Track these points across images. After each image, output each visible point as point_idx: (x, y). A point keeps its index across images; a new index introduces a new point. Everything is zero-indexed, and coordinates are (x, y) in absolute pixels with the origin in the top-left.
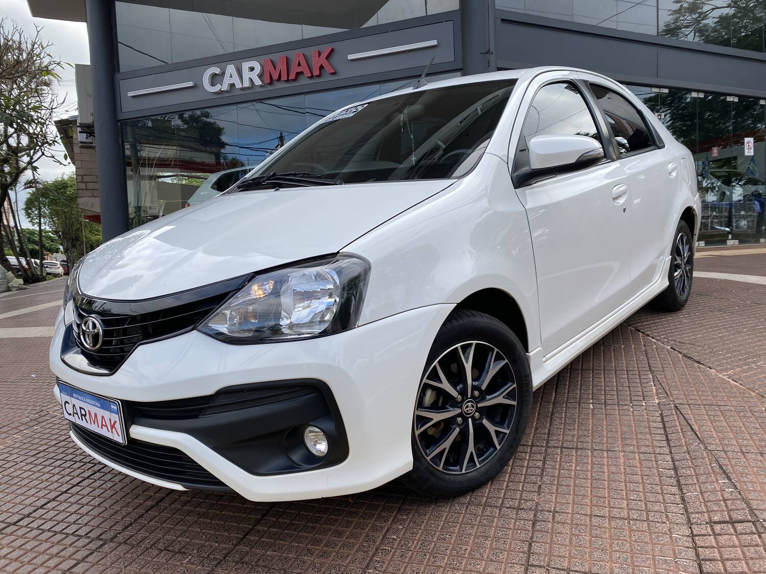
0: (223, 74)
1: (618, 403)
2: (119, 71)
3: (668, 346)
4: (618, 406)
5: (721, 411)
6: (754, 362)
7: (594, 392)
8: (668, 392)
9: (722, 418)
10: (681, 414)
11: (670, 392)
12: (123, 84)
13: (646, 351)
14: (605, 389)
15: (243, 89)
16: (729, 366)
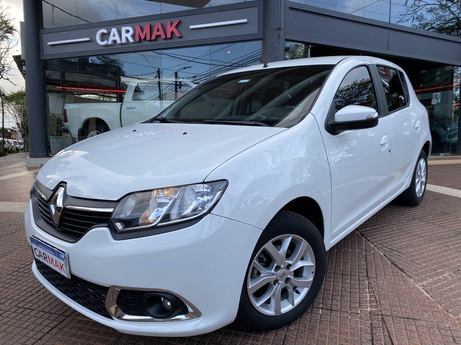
0: (109, 34)
1: (341, 309)
2: (42, 28)
3: (381, 252)
4: (340, 312)
5: (416, 326)
6: (442, 273)
7: (324, 296)
8: (378, 301)
9: (416, 335)
10: (386, 327)
11: (380, 301)
12: (44, 37)
13: (366, 256)
14: (333, 293)
15: (121, 44)
16: (423, 277)
